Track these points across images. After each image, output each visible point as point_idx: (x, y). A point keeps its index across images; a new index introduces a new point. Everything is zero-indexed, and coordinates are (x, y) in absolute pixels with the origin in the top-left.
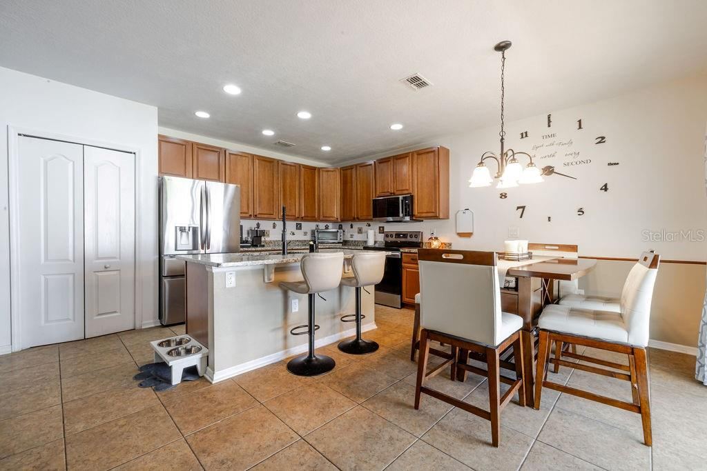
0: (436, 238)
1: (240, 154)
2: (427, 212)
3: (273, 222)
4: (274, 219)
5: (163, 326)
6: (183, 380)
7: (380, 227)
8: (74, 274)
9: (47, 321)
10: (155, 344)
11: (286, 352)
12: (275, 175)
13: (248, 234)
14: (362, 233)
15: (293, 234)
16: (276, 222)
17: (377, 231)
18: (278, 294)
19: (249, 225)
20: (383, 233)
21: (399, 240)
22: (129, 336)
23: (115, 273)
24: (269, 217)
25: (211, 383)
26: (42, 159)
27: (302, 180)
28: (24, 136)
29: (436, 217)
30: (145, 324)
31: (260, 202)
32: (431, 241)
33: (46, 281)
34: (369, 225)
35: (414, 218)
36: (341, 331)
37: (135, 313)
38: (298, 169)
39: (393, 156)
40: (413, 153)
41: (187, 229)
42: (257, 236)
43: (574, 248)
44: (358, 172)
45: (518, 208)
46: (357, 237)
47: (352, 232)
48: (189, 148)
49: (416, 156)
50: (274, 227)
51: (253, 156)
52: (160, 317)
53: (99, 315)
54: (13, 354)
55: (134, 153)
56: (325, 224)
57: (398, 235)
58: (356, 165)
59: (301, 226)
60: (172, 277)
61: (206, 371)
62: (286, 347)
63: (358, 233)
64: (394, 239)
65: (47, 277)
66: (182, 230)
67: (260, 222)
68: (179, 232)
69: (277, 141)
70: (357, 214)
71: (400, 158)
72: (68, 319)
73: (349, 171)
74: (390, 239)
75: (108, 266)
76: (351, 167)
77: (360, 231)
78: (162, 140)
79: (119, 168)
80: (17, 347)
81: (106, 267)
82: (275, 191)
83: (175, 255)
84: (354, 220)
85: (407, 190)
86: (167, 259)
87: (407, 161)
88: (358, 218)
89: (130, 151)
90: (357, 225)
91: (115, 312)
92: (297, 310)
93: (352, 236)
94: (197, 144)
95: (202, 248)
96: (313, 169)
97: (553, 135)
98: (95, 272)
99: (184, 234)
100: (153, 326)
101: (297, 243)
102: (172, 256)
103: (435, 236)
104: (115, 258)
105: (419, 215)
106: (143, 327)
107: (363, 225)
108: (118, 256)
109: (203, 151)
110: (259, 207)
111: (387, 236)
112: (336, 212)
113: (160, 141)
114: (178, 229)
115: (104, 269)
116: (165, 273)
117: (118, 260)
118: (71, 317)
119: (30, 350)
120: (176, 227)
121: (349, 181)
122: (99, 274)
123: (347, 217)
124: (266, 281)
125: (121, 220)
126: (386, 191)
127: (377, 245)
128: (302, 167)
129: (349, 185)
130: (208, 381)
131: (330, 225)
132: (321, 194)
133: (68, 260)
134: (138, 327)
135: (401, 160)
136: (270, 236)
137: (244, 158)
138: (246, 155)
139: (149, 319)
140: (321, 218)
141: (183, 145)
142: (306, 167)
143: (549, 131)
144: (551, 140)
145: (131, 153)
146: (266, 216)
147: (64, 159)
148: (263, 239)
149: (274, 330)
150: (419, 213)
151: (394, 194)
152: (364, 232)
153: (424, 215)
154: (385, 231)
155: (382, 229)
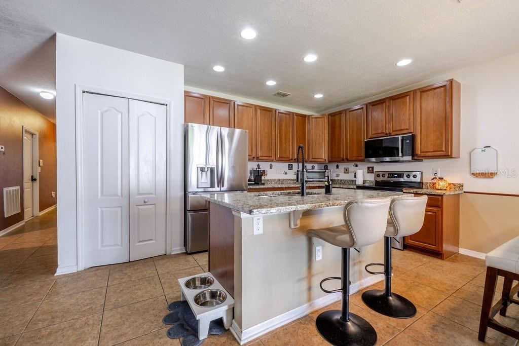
0: (441, 179)
1: (246, 105)
2: (434, 152)
3: (270, 163)
4: (272, 161)
5: (187, 253)
6: (210, 334)
7: (369, 168)
8: (121, 207)
9: (102, 246)
10: (182, 281)
11: (310, 305)
12: (274, 123)
13: (251, 173)
14: (348, 173)
15: (286, 174)
16: (272, 163)
17: (366, 170)
18: (303, 241)
19: (252, 166)
20: (373, 173)
21: (392, 180)
22: (161, 262)
23: (151, 206)
24: (268, 159)
25: (239, 344)
26: (99, 111)
27: (295, 127)
28: (88, 92)
29: (448, 156)
30: (174, 251)
31: (261, 146)
32: (435, 181)
33: (102, 212)
34: (357, 166)
35: (415, 158)
36: (360, 279)
37: (166, 241)
38: (292, 117)
39: (389, 98)
40: (415, 91)
41: (206, 169)
42: (259, 176)
44: (348, 116)
46: (343, 176)
47: (338, 173)
48: (207, 101)
49: (419, 94)
50: (271, 168)
51: (256, 106)
52: (185, 245)
53: (140, 242)
54: (78, 273)
55: (166, 105)
56: (312, 165)
57: (391, 175)
58: (345, 111)
59: (292, 167)
60: (195, 211)
61: (232, 324)
62: (310, 299)
63: (345, 172)
64: (386, 178)
65: (103, 209)
66: (202, 170)
67: (260, 163)
68: (200, 172)
69: (276, 92)
70: (346, 155)
71: (398, 98)
72: (118, 245)
73: (337, 117)
74: (381, 179)
75: (146, 200)
76: (340, 113)
77: (346, 171)
78: (187, 95)
79: (155, 118)
80: (81, 267)
81: (145, 202)
82: (273, 137)
83: (196, 192)
84: (343, 161)
85: (407, 129)
86: (190, 196)
87: (408, 100)
88: (347, 159)
89: (163, 103)
90: (342, 166)
91: (151, 240)
92: (320, 258)
93: (338, 175)
94: (213, 98)
95: (218, 187)
96: (304, 116)
98: (137, 206)
99: (204, 174)
100: (179, 252)
101: (289, 182)
102: (195, 193)
103: (439, 175)
104: (151, 194)
105: (422, 154)
106: (172, 254)
107: (351, 166)
108: (154, 193)
109: (217, 103)
110: (260, 150)
111: (378, 176)
112: (324, 154)
113: (185, 96)
114: (199, 169)
115: (143, 203)
116: (189, 208)
117: (154, 196)
118: (120, 244)
119: (90, 270)
120: (198, 168)
121: (337, 125)
122: (140, 207)
123: (336, 158)
124: (293, 226)
125: (157, 162)
126: (380, 131)
127: (367, 185)
128: (294, 115)
129: (337, 129)
130: (235, 339)
131: (316, 166)
132: (310, 138)
133: (118, 196)
134: (168, 253)
135: (399, 100)
136: (268, 175)
137: (249, 108)
138: (251, 106)
139: (177, 248)
140: (311, 159)
141: (202, 99)
142: (298, 115)
145: (164, 105)
146: (266, 158)
147: (115, 111)
148: (263, 178)
149: (300, 280)
150: (423, 152)
151: (390, 134)
152: (352, 172)
153: (430, 154)
154: (374, 171)
155: (370, 169)
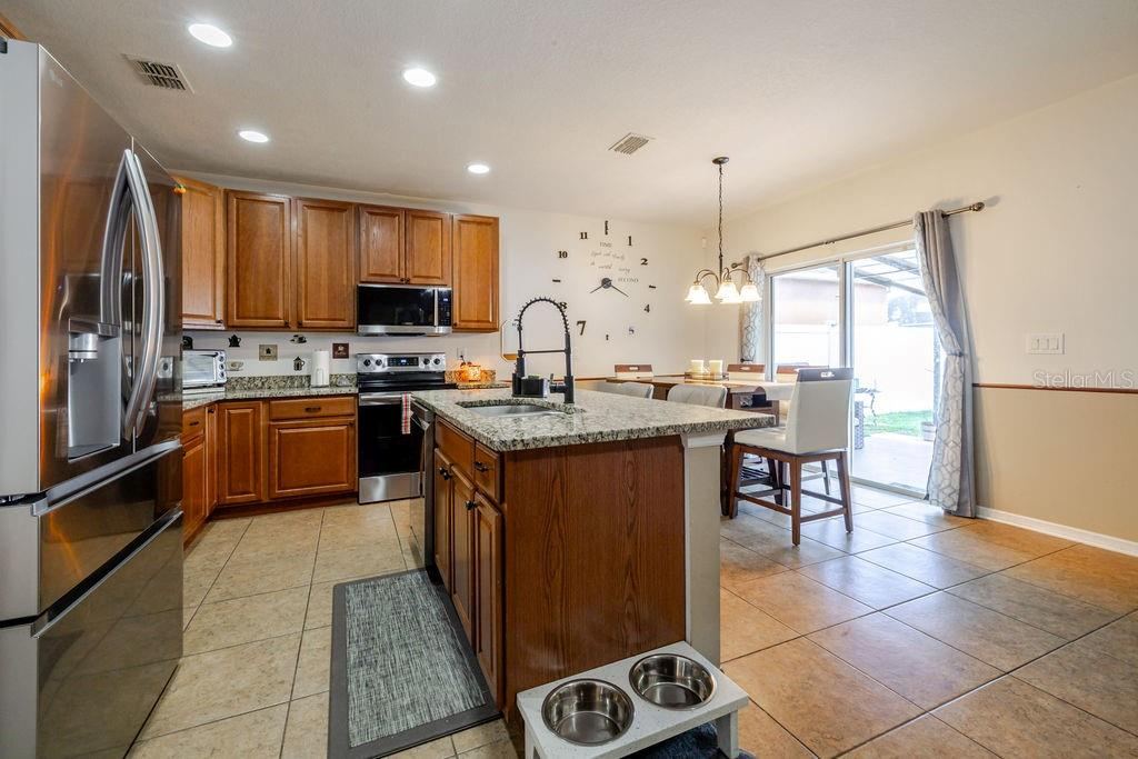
2: (478, 321)
7: (336, 346)
14: (275, 357)
17: (329, 351)
20: (347, 356)
21: (395, 370)
29: (494, 330)
34: (302, 340)
39: (403, 210)
43: (648, 368)
45: (579, 323)
46: (259, 368)
47: (239, 358)
49: (457, 224)
57: (395, 360)
63: (262, 357)
64: (383, 369)
71: (423, 218)
74: (372, 369)
77: (268, 353)
84: (284, 327)
85: (438, 278)
87: (439, 227)
88: (299, 324)
90: (252, 341)
93: (239, 365)
97: (609, 245)
105: (463, 324)
107: (281, 342)
111: (367, 363)
121: (263, 229)
123: (258, 317)
126: (388, 271)
129: (265, 240)
143: (606, 239)
144: (607, 250)
150: (463, 321)
151: (408, 282)
152: (284, 357)
153: (473, 325)
154: (351, 352)
155: (341, 348)
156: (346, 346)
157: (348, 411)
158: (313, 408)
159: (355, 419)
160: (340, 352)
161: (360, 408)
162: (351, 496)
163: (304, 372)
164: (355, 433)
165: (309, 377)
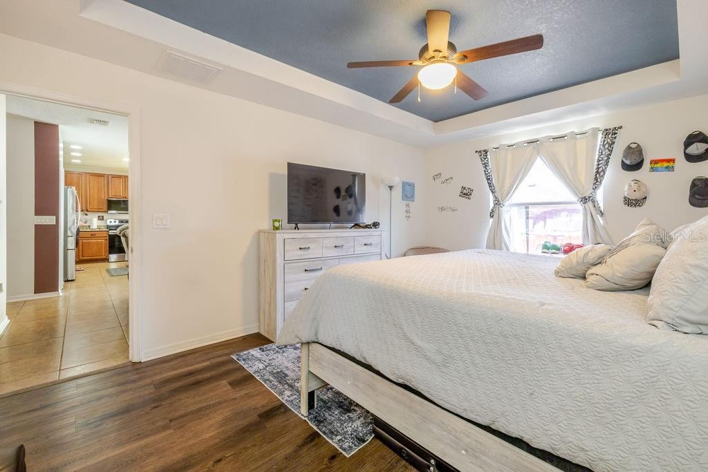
34: (86, 215)
154: (104, 219)
156: (103, 217)
157: (105, 235)
158: (93, 234)
159: (108, 238)
160: (100, 218)
161: (109, 235)
162: (106, 260)
163: (87, 224)
164: (107, 242)
165: (89, 226)
